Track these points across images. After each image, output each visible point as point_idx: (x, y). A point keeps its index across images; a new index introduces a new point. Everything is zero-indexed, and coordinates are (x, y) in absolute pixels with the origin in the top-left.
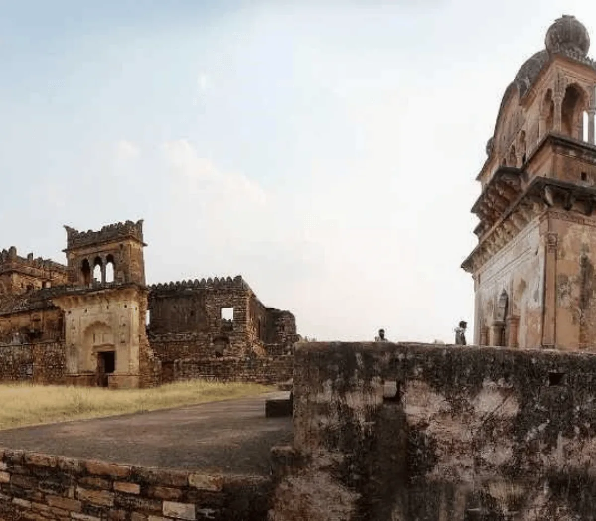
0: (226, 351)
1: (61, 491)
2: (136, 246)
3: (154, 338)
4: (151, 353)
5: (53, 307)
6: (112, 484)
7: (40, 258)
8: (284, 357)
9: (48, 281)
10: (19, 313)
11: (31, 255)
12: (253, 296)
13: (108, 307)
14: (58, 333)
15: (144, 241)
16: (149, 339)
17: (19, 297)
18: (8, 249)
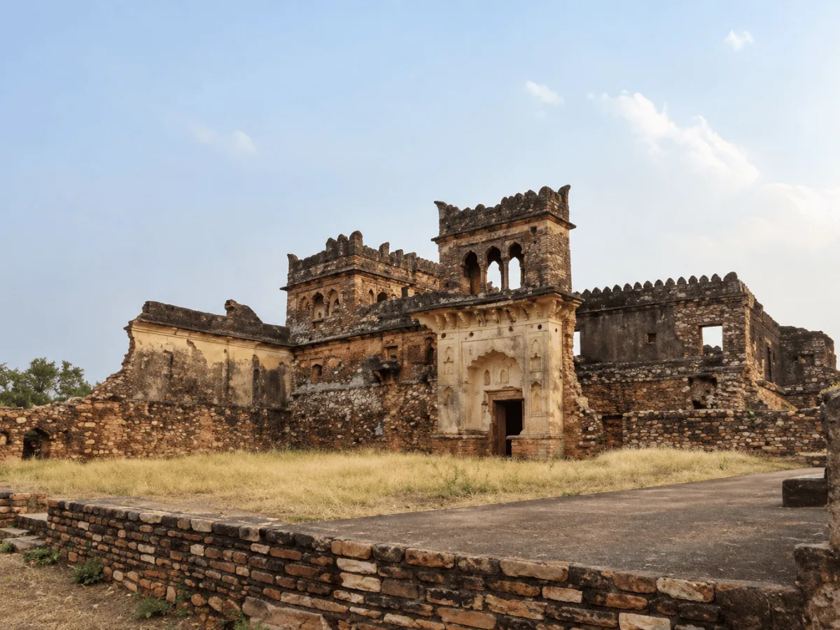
0: (710, 398)
1: (462, 601)
2: (557, 229)
3: (589, 377)
4: (583, 402)
5: (417, 328)
6: (541, 589)
7: (399, 252)
8: (815, 411)
9: (412, 285)
10: (363, 336)
11: (385, 246)
12: (758, 307)
13: (511, 329)
14: (425, 369)
15: (571, 220)
16: (580, 379)
17: (365, 312)
18: (348, 235)
